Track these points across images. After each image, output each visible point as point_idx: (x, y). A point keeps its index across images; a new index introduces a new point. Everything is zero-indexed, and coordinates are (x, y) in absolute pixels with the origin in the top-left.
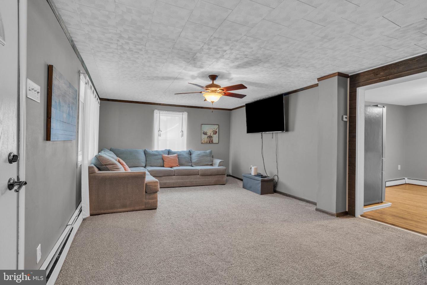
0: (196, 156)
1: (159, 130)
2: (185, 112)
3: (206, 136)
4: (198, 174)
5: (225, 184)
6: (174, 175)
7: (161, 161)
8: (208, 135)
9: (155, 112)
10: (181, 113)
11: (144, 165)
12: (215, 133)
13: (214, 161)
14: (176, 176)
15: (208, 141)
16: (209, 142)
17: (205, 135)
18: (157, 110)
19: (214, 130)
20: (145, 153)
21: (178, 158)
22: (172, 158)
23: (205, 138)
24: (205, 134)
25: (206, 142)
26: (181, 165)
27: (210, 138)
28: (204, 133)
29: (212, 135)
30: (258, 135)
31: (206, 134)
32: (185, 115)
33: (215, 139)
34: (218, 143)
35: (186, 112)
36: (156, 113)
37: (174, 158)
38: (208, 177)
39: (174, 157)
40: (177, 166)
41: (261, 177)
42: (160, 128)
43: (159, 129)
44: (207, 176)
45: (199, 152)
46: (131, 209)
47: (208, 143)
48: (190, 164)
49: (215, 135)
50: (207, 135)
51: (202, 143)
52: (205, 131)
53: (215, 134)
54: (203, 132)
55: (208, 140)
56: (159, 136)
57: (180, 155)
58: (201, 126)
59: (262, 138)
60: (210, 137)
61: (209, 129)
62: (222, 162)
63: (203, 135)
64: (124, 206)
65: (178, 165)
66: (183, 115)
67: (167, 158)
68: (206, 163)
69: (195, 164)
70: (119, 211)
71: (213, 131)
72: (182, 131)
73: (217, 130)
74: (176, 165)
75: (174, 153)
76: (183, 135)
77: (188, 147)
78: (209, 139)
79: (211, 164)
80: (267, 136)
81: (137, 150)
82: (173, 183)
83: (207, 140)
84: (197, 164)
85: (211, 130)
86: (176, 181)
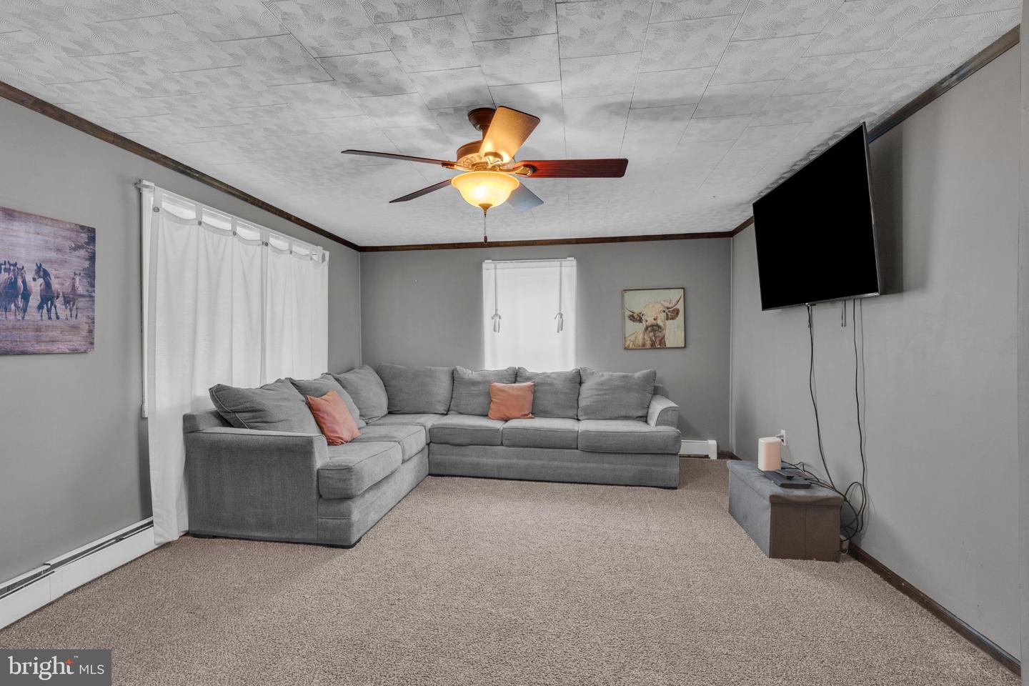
0: (592, 389)
1: (496, 314)
2: (568, 259)
3: (641, 327)
4: (575, 447)
5: (676, 488)
6: (502, 444)
7: (481, 400)
8: (649, 323)
9: (485, 266)
10: (556, 263)
11: (442, 409)
12: (672, 314)
13: (651, 406)
14: (506, 446)
15: (648, 343)
16: (653, 345)
17: (637, 324)
18: (490, 261)
19: (668, 305)
20: (453, 376)
21: (534, 392)
22: (511, 392)
23: (636, 332)
24: (637, 318)
25: (641, 343)
26: (535, 413)
27: (653, 330)
28: (632, 316)
29: (660, 322)
30: (797, 315)
31: (640, 320)
32: (569, 268)
33: (673, 333)
34: (683, 346)
35: (572, 258)
36: (488, 269)
37: (519, 393)
38: (612, 458)
39: (522, 389)
40: (525, 416)
41: (783, 486)
42: (498, 308)
43: (496, 310)
44: (606, 455)
45: (607, 375)
46: (284, 535)
47: (648, 346)
48: (571, 413)
49: (671, 321)
50: (644, 322)
51: (625, 349)
52: (637, 311)
53: (673, 318)
54: (628, 313)
55: (646, 337)
56: (495, 330)
57: (541, 384)
58: (623, 296)
59: (810, 326)
60: (655, 328)
61: (651, 305)
62: (670, 413)
63: (629, 324)
64: (266, 526)
65: (527, 413)
66: (561, 266)
67: (501, 393)
68: (623, 413)
69: (586, 414)
70: (255, 537)
71: (662, 309)
72: (560, 313)
73: (680, 306)
74: (519, 415)
75: (528, 379)
76: (561, 327)
77: (577, 360)
78: (652, 334)
79: (640, 414)
80: (828, 314)
81: (432, 368)
82: (499, 467)
83: (644, 339)
84: (594, 414)
85: (659, 307)
86: (508, 461)
